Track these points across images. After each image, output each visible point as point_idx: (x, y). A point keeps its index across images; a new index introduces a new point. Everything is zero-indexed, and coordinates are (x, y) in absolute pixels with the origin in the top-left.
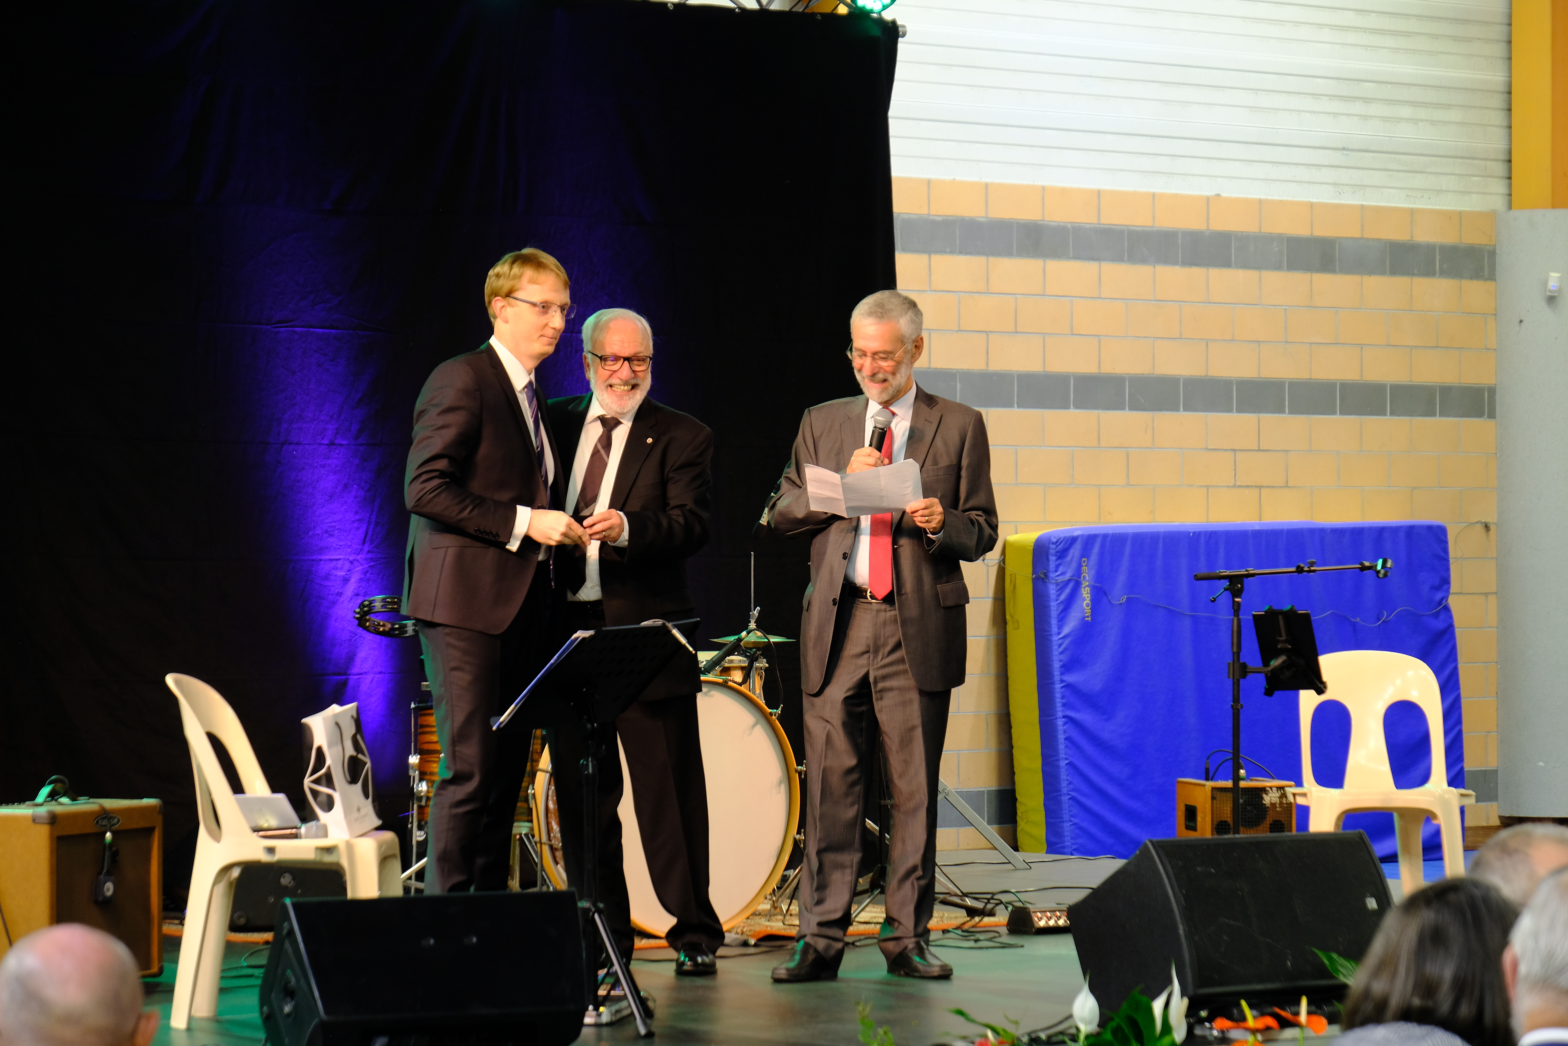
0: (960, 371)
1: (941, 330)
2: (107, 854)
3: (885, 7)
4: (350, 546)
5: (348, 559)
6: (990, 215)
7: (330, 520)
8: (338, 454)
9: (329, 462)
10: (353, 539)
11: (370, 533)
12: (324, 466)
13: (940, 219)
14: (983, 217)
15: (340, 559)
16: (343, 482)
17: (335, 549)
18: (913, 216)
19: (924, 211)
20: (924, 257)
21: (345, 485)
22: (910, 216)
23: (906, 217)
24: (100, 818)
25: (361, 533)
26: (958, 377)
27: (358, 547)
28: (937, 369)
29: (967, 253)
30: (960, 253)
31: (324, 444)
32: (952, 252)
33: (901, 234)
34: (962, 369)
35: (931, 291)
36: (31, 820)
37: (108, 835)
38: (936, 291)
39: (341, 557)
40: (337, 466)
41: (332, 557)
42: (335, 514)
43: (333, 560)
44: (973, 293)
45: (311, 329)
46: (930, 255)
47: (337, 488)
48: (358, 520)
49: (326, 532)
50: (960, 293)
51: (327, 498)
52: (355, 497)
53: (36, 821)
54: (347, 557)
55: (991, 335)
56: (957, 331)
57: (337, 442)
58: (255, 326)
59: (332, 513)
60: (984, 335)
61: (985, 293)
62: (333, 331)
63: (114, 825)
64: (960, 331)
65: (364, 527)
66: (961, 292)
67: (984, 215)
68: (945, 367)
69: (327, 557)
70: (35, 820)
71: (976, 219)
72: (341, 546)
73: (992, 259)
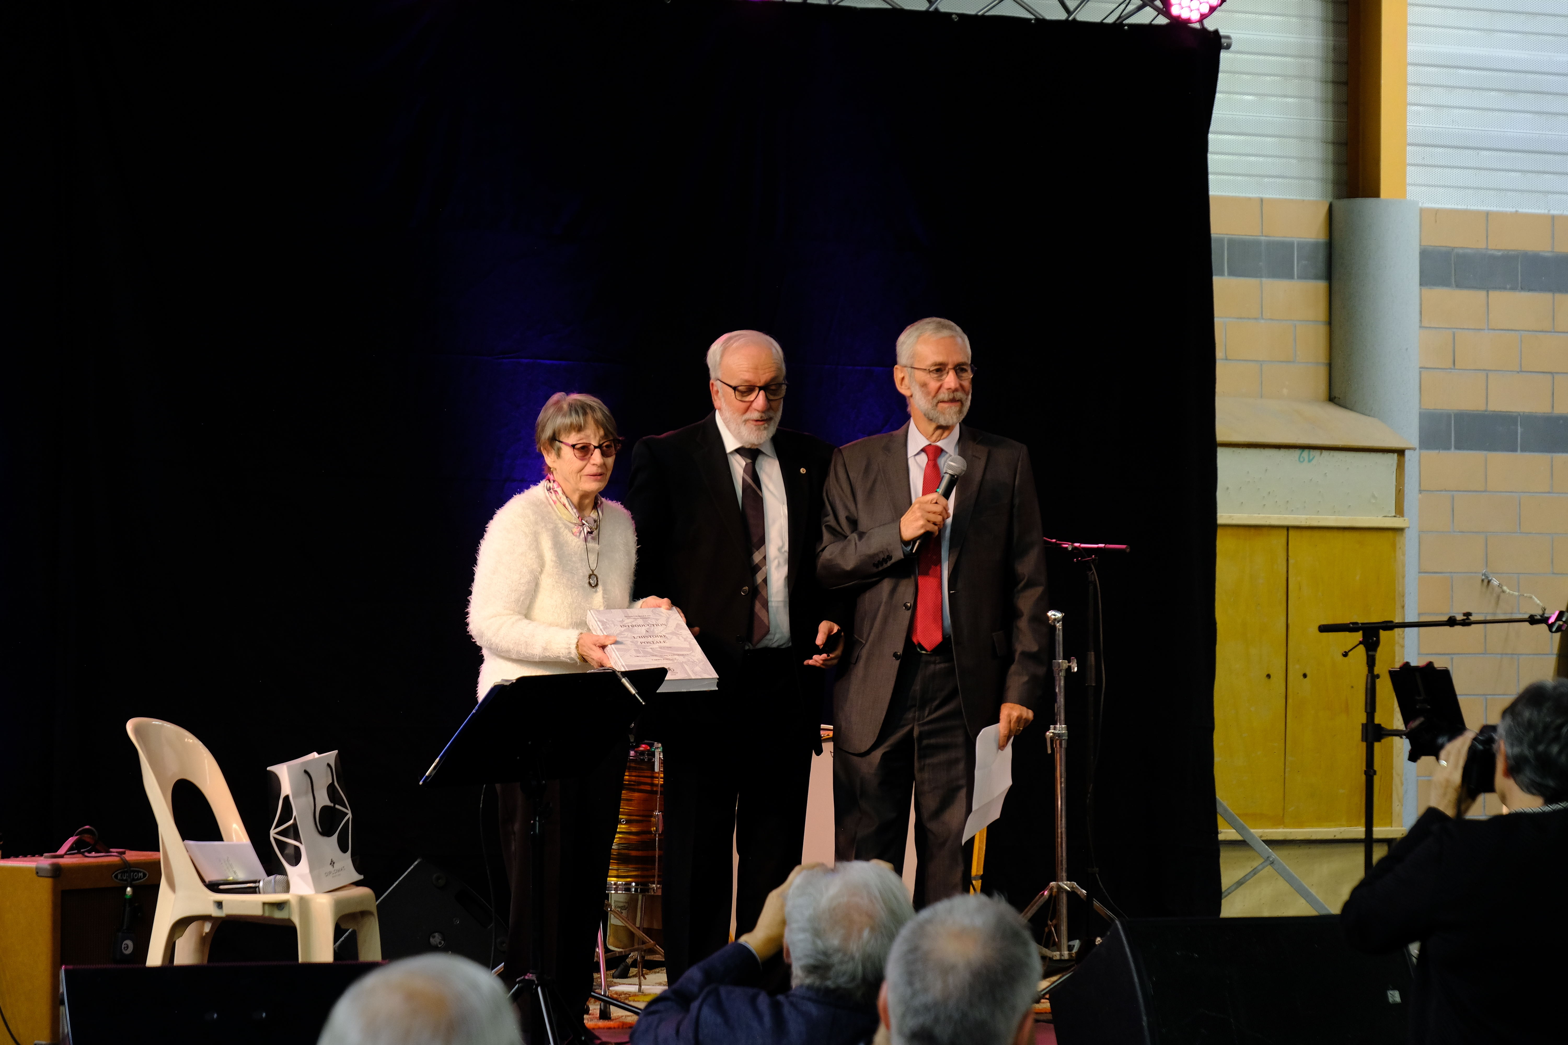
0: (1522, 414)
1: (1501, 371)
2: (128, 909)
3: (1203, 17)
6: (1557, 250)
13: (1500, 253)
14: (1548, 252)
18: (1469, 251)
19: (1482, 245)
20: (1483, 294)
22: (1466, 250)
23: (1461, 251)
24: (120, 873)
26: (1519, 420)
28: (1494, 411)
29: (1530, 290)
30: (1522, 289)
32: (1513, 289)
33: (1455, 270)
34: (1524, 412)
35: (1488, 329)
36: (35, 872)
37: (129, 889)
38: (1494, 330)
44: (1536, 331)
45: (538, 361)
46: (1488, 291)
50: (1522, 332)
53: (39, 874)
55: (1556, 376)
56: (1518, 372)
58: (475, 357)
60: (1549, 377)
61: (1551, 332)
63: (138, 879)
64: (1521, 371)
66: (1522, 330)
67: (1550, 249)
68: (1504, 410)
70: (38, 872)
71: (1541, 253)
73: (1558, 296)
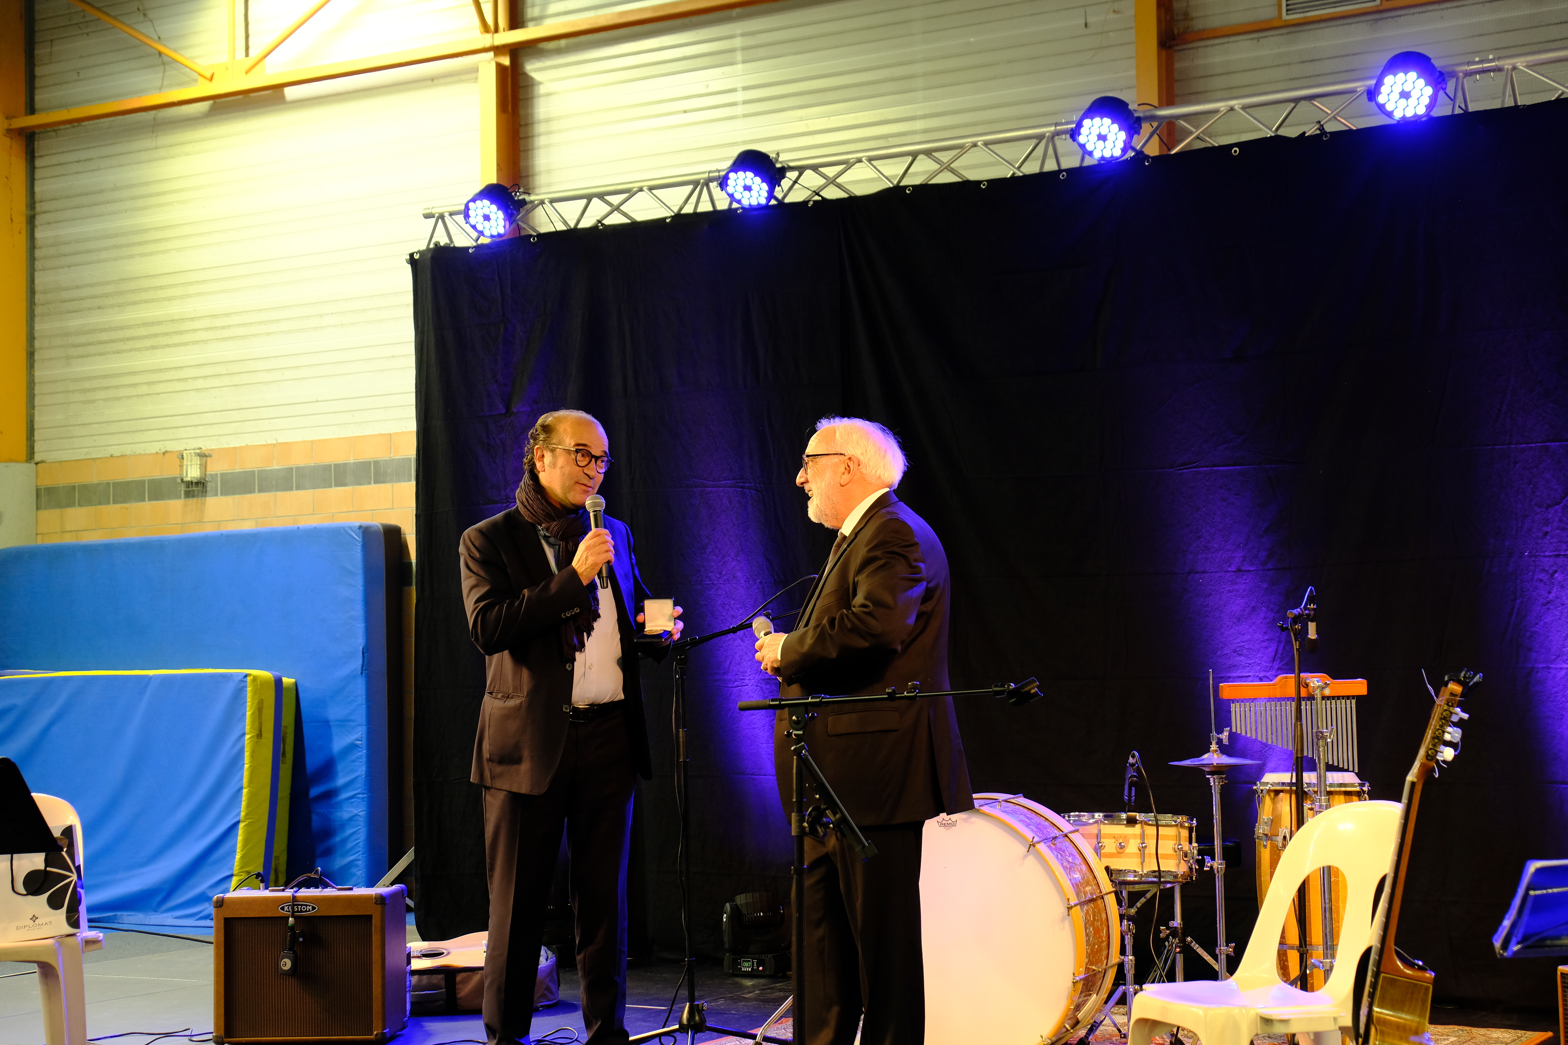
4: (1259, 664)
5: (1257, 676)
7: (1238, 640)
8: (1246, 580)
9: (1236, 587)
10: (1262, 657)
11: (1280, 651)
12: (1229, 591)
15: (1250, 676)
16: (1251, 605)
17: (1244, 667)
21: (1253, 607)
25: (1271, 651)
27: (1268, 665)
31: (1230, 572)
39: (1250, 674)
40: (1244, 590)
41: (1241, 675)
42: (1243, 634)
43: (1242, 677)
45: (1214, 468)
47: (1245, 611)
48: (1267, 640)
49: (1235, 651)
51: (1235, 620)
52: (1265, 618)
54: (1257, 674)
57: (1243, 568)
58: (1159, 470)
59: (1240, 634)
62: (1238, 467)
65: (1274, 646)
69: (1236, 675)
72: (1249, 664)
